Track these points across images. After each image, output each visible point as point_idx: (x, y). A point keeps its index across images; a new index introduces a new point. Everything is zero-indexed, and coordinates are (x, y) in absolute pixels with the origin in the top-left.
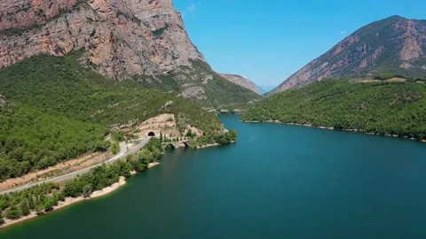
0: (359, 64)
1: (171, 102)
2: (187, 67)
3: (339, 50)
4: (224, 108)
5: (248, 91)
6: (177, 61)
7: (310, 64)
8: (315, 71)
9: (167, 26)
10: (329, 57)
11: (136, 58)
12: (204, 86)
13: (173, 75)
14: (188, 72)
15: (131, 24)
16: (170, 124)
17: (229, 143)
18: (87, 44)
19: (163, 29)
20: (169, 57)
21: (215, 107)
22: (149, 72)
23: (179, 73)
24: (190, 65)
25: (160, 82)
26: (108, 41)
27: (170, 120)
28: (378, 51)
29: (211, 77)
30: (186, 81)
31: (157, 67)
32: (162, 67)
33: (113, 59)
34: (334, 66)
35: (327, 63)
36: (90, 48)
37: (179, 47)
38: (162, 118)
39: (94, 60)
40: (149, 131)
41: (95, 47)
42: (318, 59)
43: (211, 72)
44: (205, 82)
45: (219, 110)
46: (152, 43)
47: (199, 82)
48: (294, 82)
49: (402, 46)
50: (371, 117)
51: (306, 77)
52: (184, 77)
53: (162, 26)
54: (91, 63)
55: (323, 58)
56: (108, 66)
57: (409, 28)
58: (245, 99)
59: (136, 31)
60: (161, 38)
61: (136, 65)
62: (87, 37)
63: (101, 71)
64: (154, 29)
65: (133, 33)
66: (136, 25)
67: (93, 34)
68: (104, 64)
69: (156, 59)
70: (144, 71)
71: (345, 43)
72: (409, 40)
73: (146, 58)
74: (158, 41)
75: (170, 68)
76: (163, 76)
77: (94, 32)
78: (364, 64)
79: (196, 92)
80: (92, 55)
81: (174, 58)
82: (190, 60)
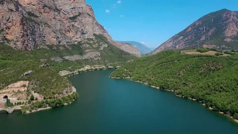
0: (200, 38)
1: (30, 72)
2: (92, 39)
3: (189, 30)
4: (111, 65)
5: (129, 54)
6: (86, 35)
7: (173, 37)
8: (176, 41)
9: (80, 14)
10: (184, 33)
11: (53, 34)
12: (101, 51)
13: (81, 44)
14: (92, 42)
15: (52, 13)
16: (23, 89)
17: (63, 106)
18: (5, 26)
19: (77, 16)
20: (79, 33)
21: (105, 65)
22: (64, 43)
23: (85, 43)
24: (94, 38)
25: (70, 48)
26: (18, 24)
27: (24, 86)
28: (212, 30)
29: (106, 46)
30: (88, 48)
31: (71, 39)
32: (74, 39)
33: (23, 36)
34: (186, 39)
35: (182, 37)
36: (6, 29)
37: (87, 27)
38: (19, 84)
39: (8, 37)
40: (5, 95)
41: (9, 29)
42: (178, 34)
43: (107, 43)
44: (102, 48)
45: (107, 67)
46: (68, 24)
47: (97, 49)
48: (163, 48)
49: (226, 28)
50: (184, 82)
51: (170, 45)
52: (88, 46)
53: (77, 14)
54: (6, 39)
55: (180, 34)
56: (18, 41)
57: (232, 16)
58: (126, 60)
59: (57, 17)
60: (75, 22)
61: (53, 39)
62: (5, 22)
63: (12, 45)
64: (72, 16)
65: (54, 18)
66: (56, 13)
67: (8, 20)
68: (15, 40)
69: (70, 34)
70: (59, 42)
71: (193, 25)
72: (231, 24)
73: (62, 34)
74: (73, 23)
75: (79, 40)
76: (75, 45)
77: (9, 18)
78: (203, 38)
79: (94, 55)
80: (7, 34)
81: (83, 33)
82: (94, 35)
